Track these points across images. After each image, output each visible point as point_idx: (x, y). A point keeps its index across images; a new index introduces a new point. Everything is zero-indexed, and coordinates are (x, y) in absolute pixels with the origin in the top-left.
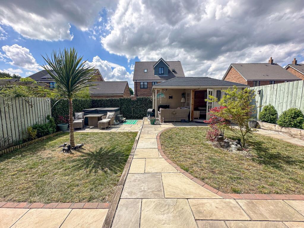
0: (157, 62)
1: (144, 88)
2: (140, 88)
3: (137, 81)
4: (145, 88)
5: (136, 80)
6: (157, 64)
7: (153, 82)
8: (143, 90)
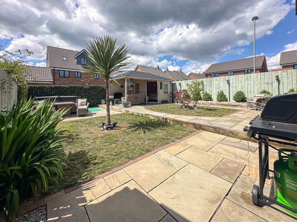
0: (80, 52)
1: (64, 77)
2: (60, 77)
3: (55, 69)
4: (66, 78)
5: (54, 67)
6: (79, 54)
7: (75, 72)
8: (63, 79)
